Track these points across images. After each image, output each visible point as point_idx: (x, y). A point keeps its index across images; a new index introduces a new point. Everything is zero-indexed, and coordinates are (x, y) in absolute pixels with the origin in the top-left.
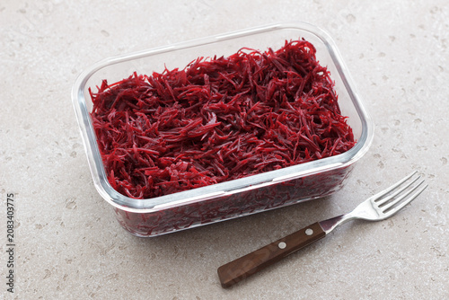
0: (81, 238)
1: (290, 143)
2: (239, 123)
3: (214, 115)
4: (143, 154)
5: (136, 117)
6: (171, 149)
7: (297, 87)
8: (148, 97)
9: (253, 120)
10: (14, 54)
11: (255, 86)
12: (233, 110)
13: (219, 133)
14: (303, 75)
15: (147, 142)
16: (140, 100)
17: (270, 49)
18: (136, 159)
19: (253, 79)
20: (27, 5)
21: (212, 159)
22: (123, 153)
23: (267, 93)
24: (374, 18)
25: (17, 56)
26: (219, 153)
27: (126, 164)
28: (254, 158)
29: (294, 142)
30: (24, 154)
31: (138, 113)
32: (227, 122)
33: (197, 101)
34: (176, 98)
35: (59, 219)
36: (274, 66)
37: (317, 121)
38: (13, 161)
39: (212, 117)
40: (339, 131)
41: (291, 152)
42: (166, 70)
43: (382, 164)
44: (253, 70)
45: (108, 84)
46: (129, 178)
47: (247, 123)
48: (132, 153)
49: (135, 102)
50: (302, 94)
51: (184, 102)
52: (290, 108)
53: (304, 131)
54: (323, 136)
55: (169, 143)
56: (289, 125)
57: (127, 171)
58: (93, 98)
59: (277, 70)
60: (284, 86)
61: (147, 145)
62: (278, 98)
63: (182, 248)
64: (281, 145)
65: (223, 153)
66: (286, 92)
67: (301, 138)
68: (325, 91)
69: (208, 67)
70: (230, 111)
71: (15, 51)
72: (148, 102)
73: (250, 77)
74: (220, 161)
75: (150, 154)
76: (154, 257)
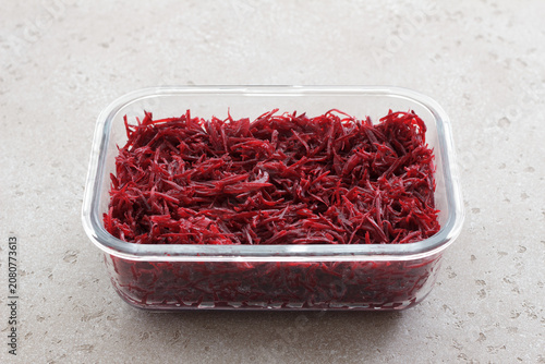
0: (67, 296)
1: (349, 223)
2: (295, 191)
3: (266, 174)
4: (161, 200)
5: (170, 160)
6: (199, 203)
7: (387, 167)
8: (196, 142)
9: (316, 193)
10: (75, 87)
11: (332, 154)
12: (294, 175)
13: (265, 196)
14: (400, 154)
15: (172, 187)
16: (183, 143)
17: (368, 119)
18: (150, 204)
19: (333, 145)
20: (113, 40)
21: (244, 223)
22: (137, 193)
23: (346, 166)
24: (534, 128)
25: (78, 89)
26: (255, 217)
27: (135, 207)
28: (297, 231)
29: (354, 224)
30: (39, 192)
31: (175, 156)
32: (281, 187)
33: (252, 156)
34: (228, 148)
35: (50, 270)
36: (366, 137)
37: (397, 207)
38: (24, 196)
39: (262, 175)
40: (422, 224)
41: (349, 235)
42: (230, 118)
43: (484, 294)
44: (336, 135)
45: (153, 119)
46: (134, 224)
47: (306, 194)
48: (147, 196)
49: (176, 143)
50: (391, 176)
51: (235, 155)
52: (367, 188)
53: (374, 214)
54: (398, 225)
55: (199, 195)
56: (358, 205)
57: (133, 215)
58: (128, 131)
59: (369, 142)
60: (370, 161)
61: (169, 192)
62: (357, 173)
63: (185, 335)
64: (339, 225)
65: (260, 218)
66: (370, 168)
67: (367, 222)
68: (421, 176)
69: (282, 123)
70: (290, 175)
71: (78, 85)
72: (192, 148)
73: (330, 142)
74: (252, 227)
75: (168, 201)
76: (146, 337)
